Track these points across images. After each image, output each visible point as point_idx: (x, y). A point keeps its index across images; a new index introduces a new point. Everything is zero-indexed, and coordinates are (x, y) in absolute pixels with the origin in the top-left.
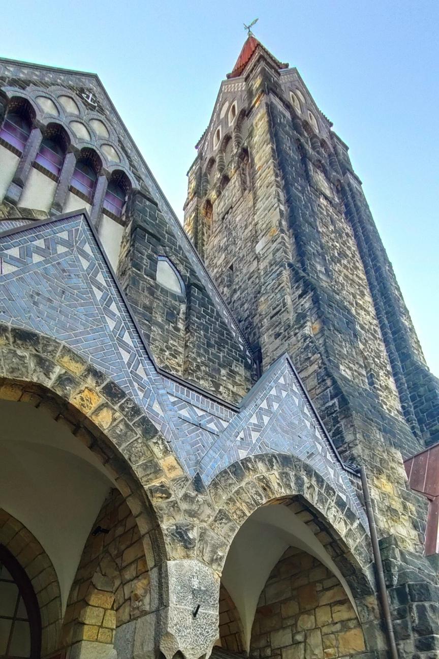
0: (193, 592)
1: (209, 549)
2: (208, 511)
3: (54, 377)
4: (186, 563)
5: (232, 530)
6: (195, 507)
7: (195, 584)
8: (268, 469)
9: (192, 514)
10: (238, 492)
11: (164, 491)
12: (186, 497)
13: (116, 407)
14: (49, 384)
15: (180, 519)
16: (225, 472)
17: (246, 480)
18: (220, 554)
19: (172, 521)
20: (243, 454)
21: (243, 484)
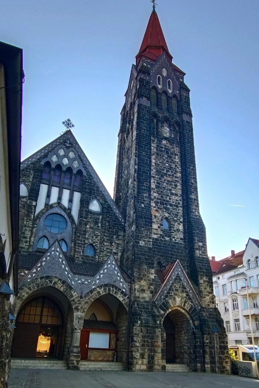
0: (79, 318)
1: (82, 310)
2: (83, 302)
3: (52, 283)
4: (78, 313)
5: (88, 305)
6: (80, 302)
7: (79, 317)
8: (100, 289)
9: (79, 304)
10: (91, 297)
11: (74, 300)
12: (78, 300)
13: (64, 286)
14: (52, 285)
15: (77, 305)
16: (88, 293)
17: (93, 293)
18: (85, 310)
19: (75, 306)
20: (93, 287)
21: (93, 294)
